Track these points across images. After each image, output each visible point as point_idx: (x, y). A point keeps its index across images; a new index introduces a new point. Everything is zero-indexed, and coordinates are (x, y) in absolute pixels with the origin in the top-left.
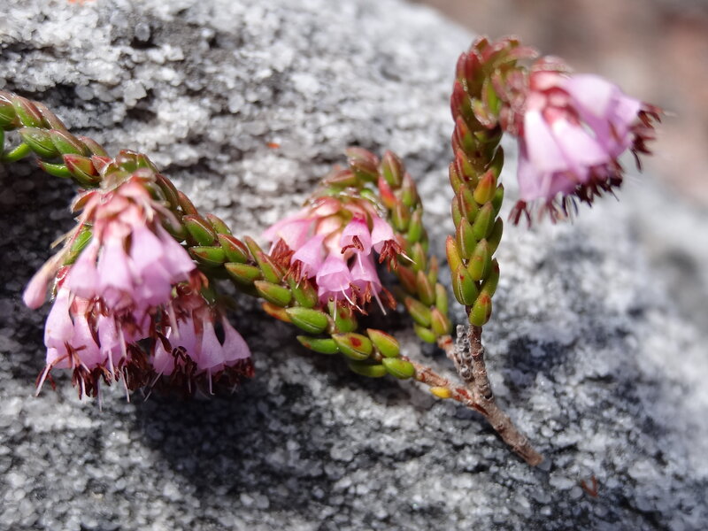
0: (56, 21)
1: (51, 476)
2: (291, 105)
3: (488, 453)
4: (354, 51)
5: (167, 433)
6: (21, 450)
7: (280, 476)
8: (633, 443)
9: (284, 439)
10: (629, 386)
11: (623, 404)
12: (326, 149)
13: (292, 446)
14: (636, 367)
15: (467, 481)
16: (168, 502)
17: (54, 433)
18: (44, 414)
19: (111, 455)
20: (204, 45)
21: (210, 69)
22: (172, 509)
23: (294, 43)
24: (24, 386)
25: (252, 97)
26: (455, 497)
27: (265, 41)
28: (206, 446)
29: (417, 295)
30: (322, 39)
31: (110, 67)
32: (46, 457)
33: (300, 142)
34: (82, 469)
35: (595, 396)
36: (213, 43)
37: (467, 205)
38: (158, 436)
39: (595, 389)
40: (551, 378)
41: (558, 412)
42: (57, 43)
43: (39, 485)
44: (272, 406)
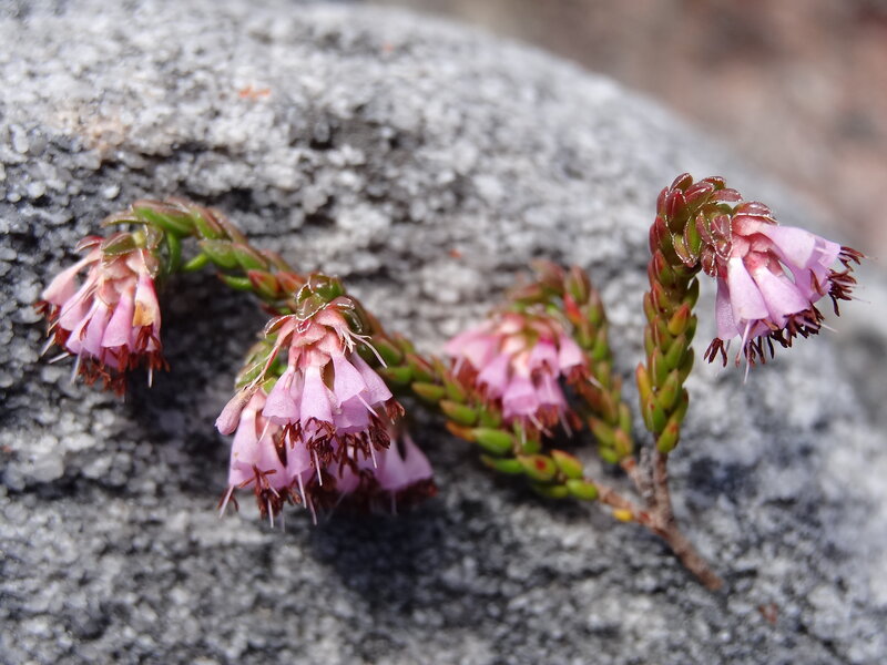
0: (228, 117)
1: (217, 592)
2: (474, 212)
3: (667, 575)
4: (537, 147)
5: (340, 548)
6: (186, 565)
7: (455, 594)
8: (813, 568)
9: (460, 556)
10: (812, 508)
11: (805, 528)
12: (509, 259)
13: (469, 563)
14: (819, 487)
15: (644, 603)
16: (339, 618)
17: (222, 547)
18: (212, 527)
19: (281, 570)
20: (385, 147)
21: (391, 172)
22: (343, 626)
23: (475, 141)
24: (191, 499)
25: (435, 203)
26: (632, 619)
27: (446, 140)
28: (381, 562)
29: (601, 414)
30: (504, 136)
31: (290, 171)
32: (214, 572)
33: (483, 250)
34: (250, 585)
35: (776, 520)
36: (394, 143)
37: (660, 336)
38: (331, 551)
39: (777, 511)
40: (733, 501)
41: (739, 536)
42: (231, 144)
43: (205, 602)
44: (450, 523)
